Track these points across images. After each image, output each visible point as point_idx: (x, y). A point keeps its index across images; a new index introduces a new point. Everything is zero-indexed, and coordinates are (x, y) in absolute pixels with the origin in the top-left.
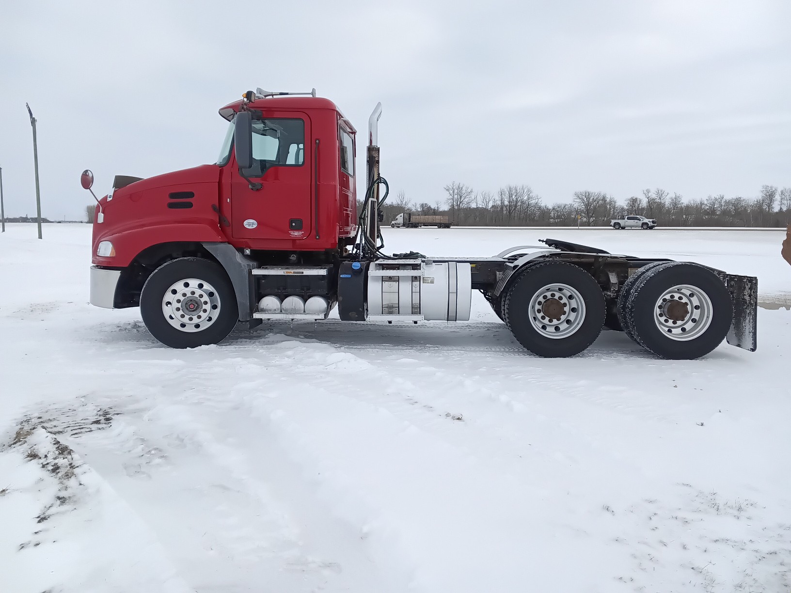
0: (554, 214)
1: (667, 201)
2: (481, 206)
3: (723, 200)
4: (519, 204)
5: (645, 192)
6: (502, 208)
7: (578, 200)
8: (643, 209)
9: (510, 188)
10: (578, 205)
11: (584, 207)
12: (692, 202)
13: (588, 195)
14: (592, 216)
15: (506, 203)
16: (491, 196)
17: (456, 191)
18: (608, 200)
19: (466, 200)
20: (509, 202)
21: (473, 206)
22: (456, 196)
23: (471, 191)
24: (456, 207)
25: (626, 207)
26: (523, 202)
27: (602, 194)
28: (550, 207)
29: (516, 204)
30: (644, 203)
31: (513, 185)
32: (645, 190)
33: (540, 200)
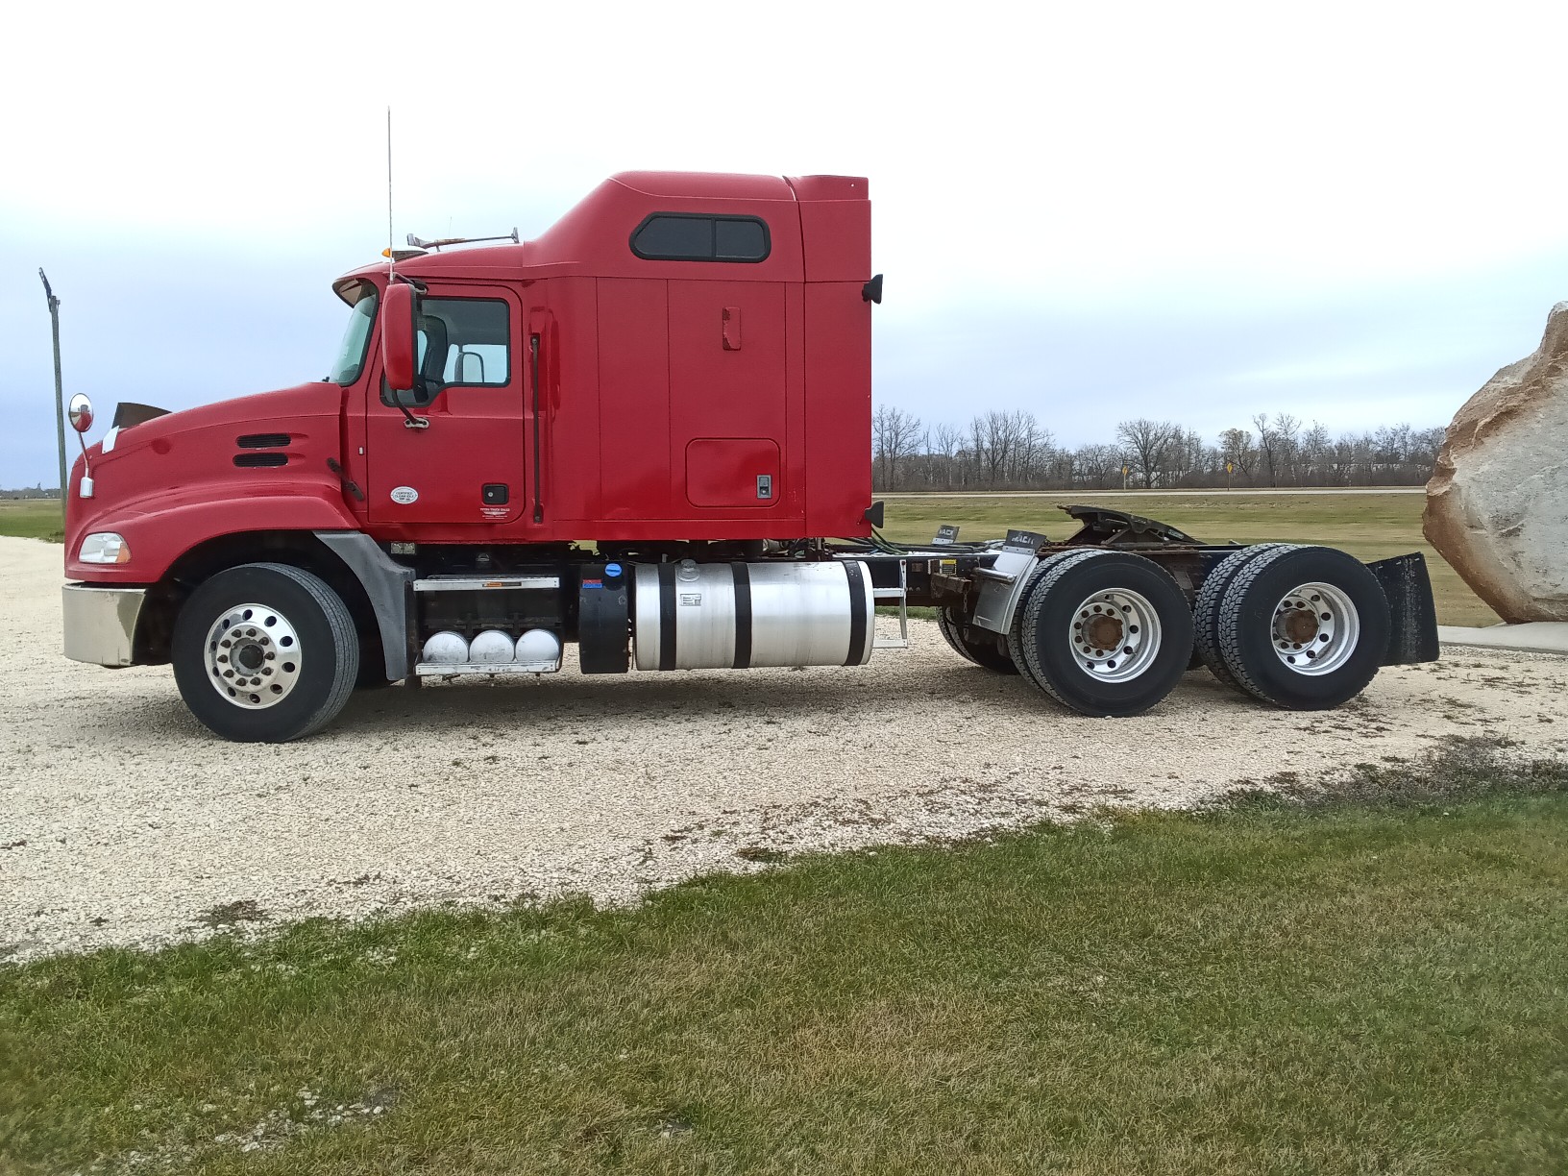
0: (1081, 465)
1: (1300, 436)
2: (937, 453)
3: (1410, 433)
4: (1012, 446)
5: (1257, 419)
6: (978, 455)
7: (1128, 438)
8: (1254, 453)
9: (994, 420)
10: (1125, 446)
11: (1138, 450)
12: (1347, 438)
13: (1145, 429)
14: (1153, 469)
15: (987, 445)
16: (956, 432)
17: (886, 424)
18: (1185, 437)
19: (908, 440)
20: (992, 443)
21: (922, 451)
22: (887, 434)
23: (918, 424)
24: (888, 455)
25: (1220, 450)
26: (1018, 444)
27: (1173, 425)
28: (1073, 452)
29: (1005, 448)
30: (1256, 441)
31: (999, 410)
32: (1257, 416)
33: (1052, 438)
